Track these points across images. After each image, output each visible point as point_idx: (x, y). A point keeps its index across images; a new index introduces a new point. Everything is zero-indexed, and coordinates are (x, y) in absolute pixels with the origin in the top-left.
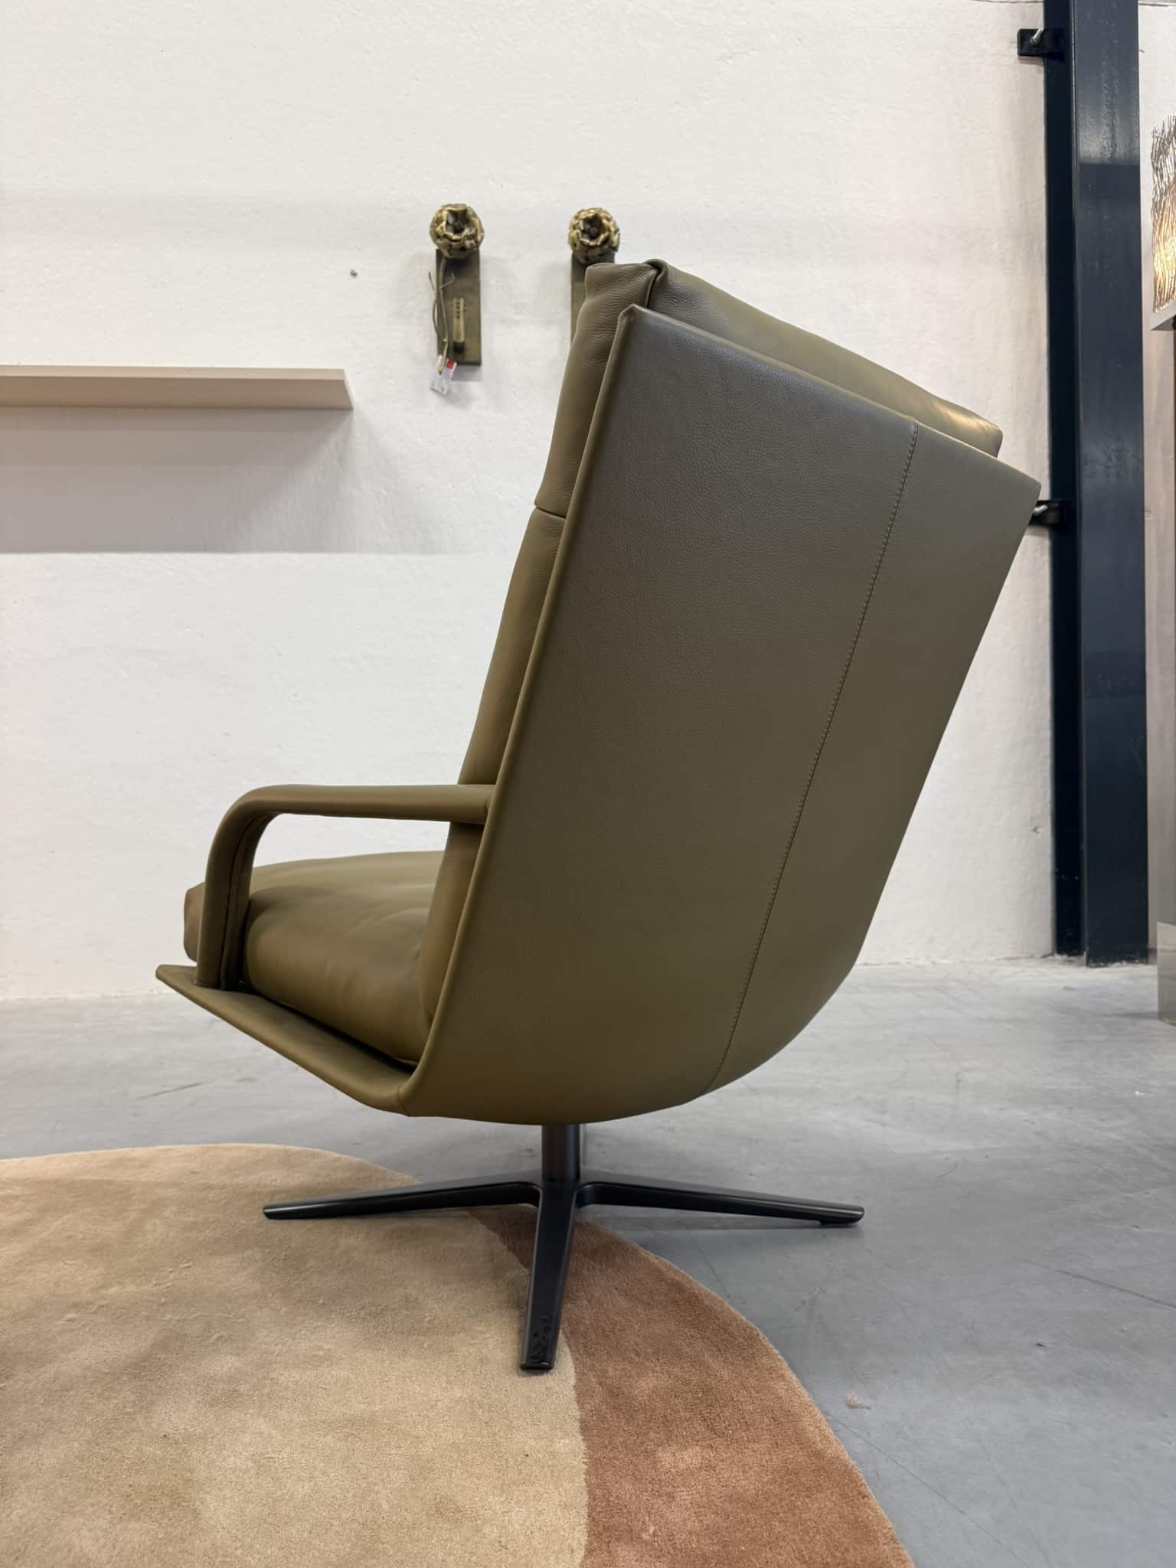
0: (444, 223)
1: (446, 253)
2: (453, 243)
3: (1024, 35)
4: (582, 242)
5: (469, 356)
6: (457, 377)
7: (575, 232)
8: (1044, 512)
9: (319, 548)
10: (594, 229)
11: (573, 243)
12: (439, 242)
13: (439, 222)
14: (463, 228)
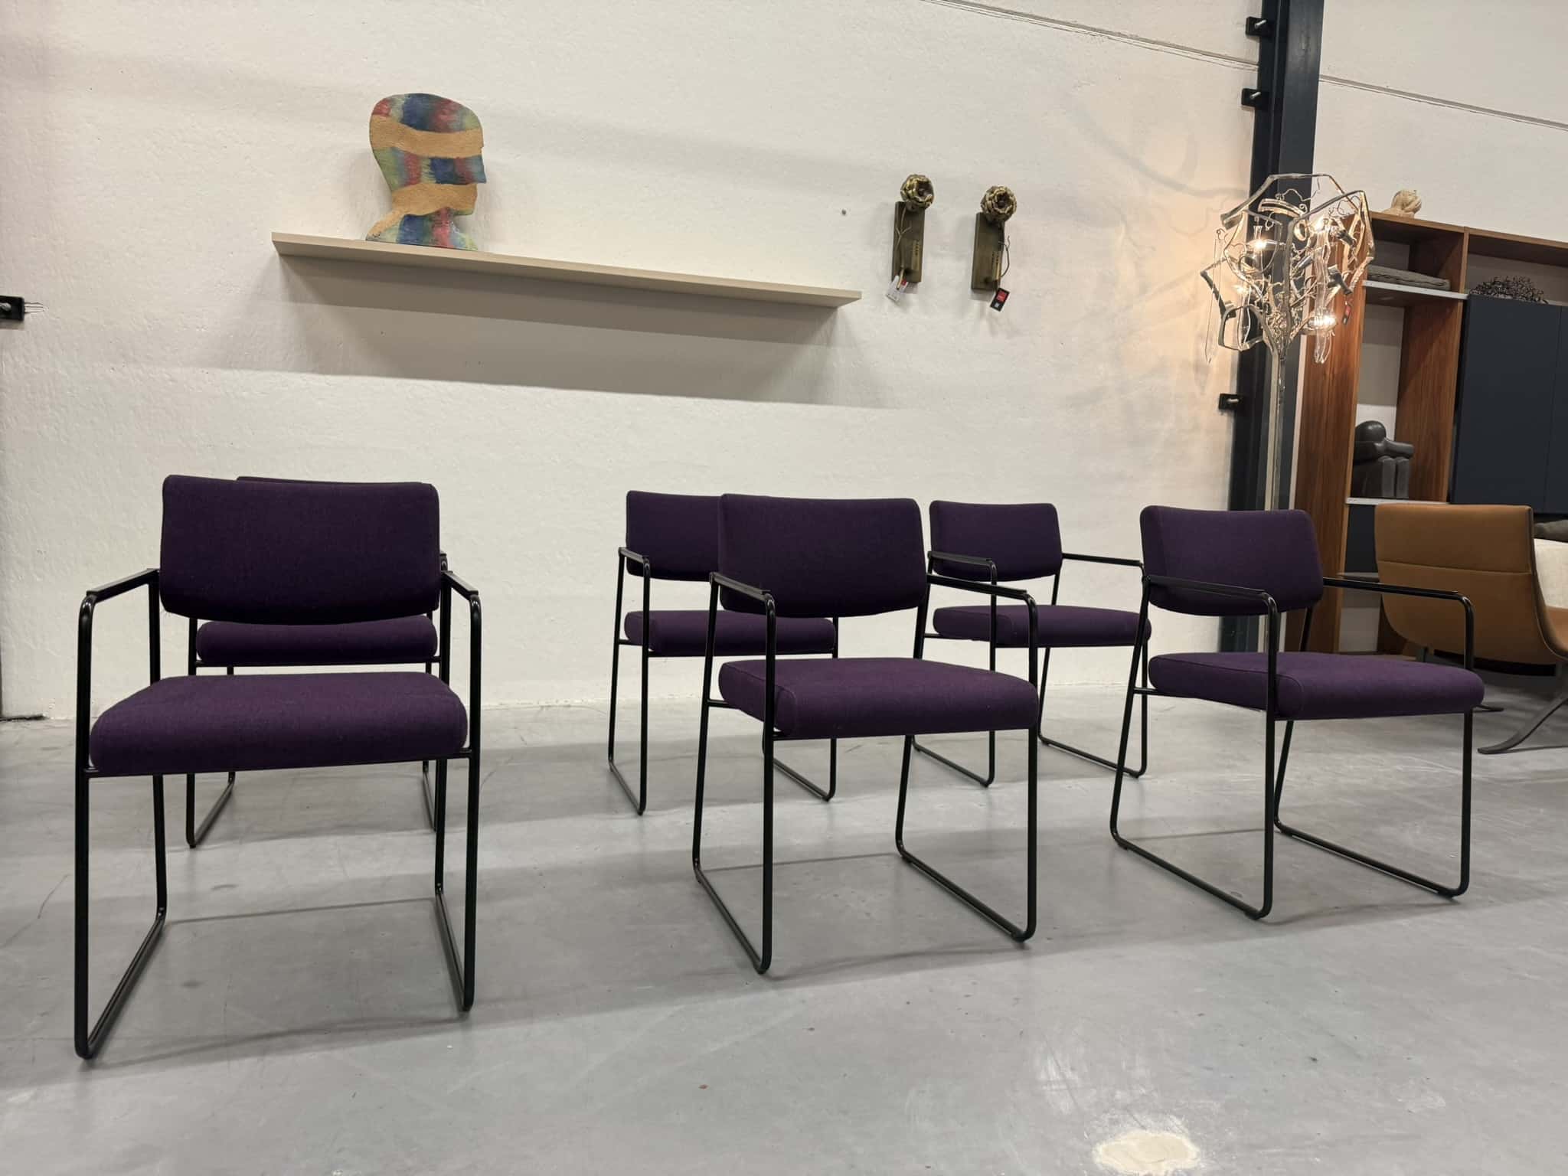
0: (914, 190)
1: (910, 208)
2: (919, 204)
3: (1246, 93)
4: (995, 211)
5: (914, 280)
6: (905, 291)
7: (989, 202)
9: (810, 401)
10: (1002, 202)
11: (986, 208)
12: (907, 200)
13: (911, 187)
14: (925, 194)
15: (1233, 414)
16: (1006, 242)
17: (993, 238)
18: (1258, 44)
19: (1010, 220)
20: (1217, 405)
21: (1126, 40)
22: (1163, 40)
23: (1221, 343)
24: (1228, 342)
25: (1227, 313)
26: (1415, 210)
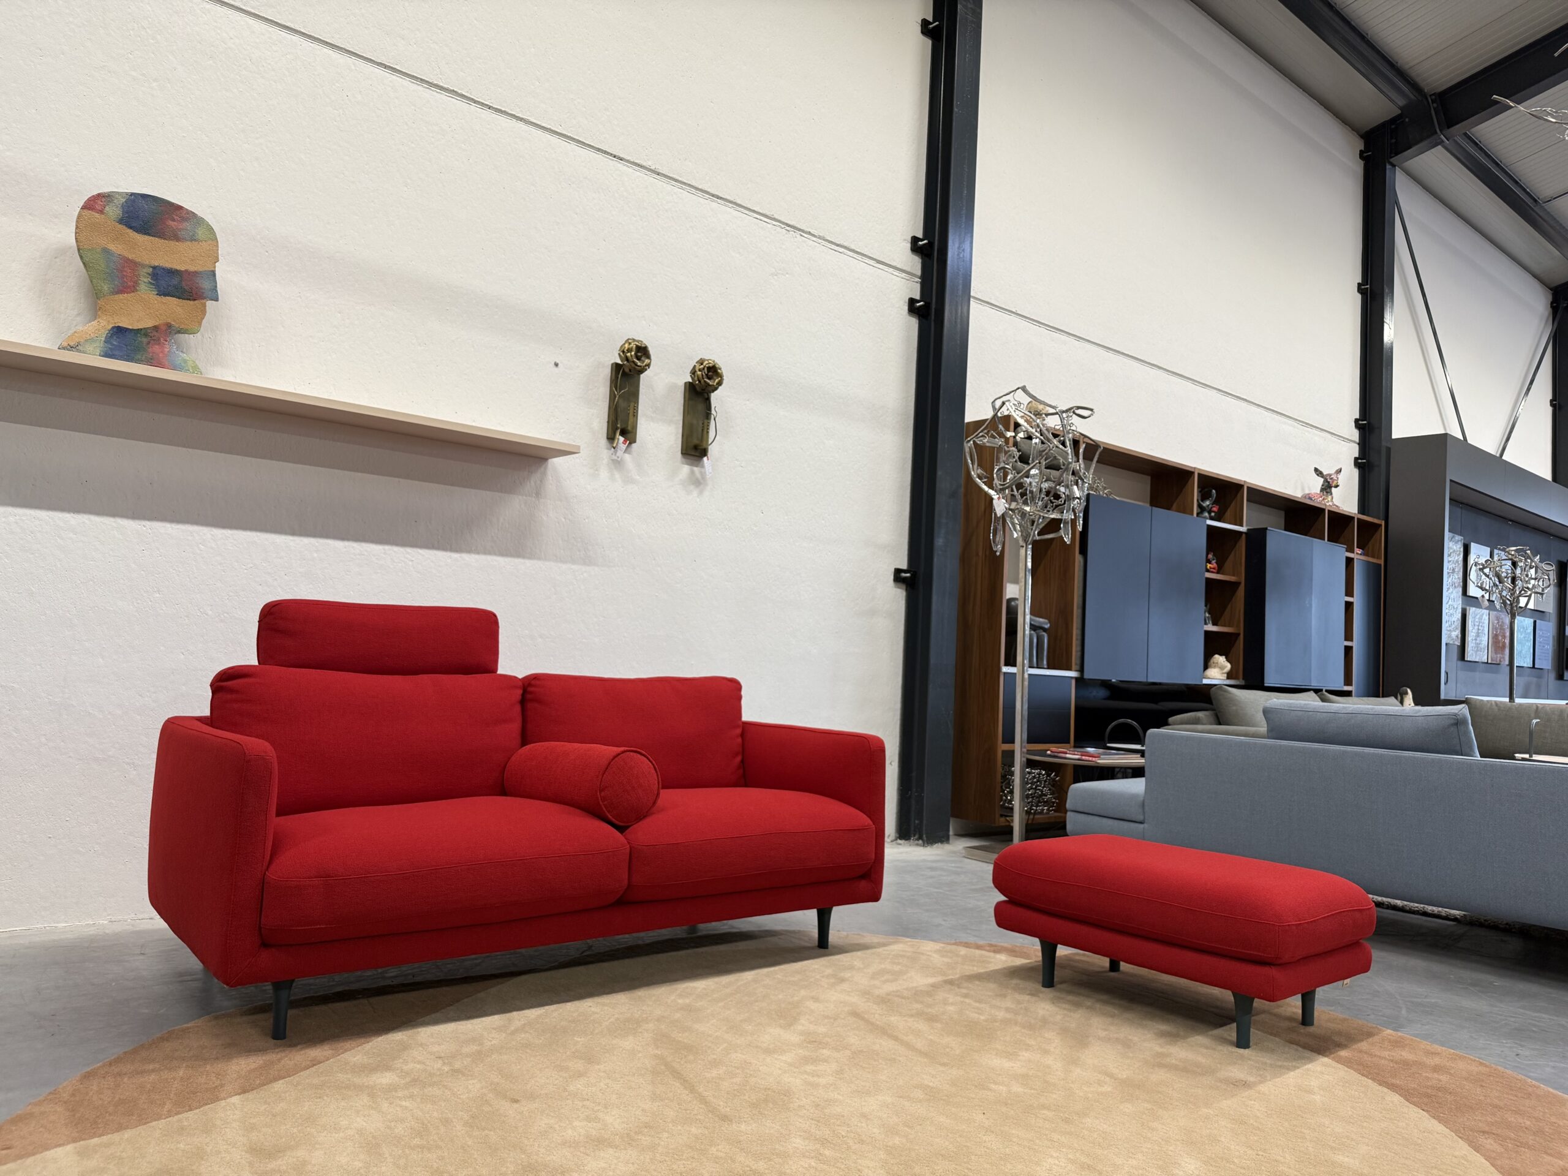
0: (633, 353)
1: (626, 370)
2: (637, 367)
3: (912, 302)
4: (705, 381)
5: (630, 438)
7: (699, 373)
8: (906, 578)
10: (710, 374)
11: (696, 378)
12: (625, 363)
13: (629, 350)
14: (643, 359)
15: (905, 587)
16: (713, 412)
17: (701, 407)
18: (920, 261)
19: (716, 392)
20: (892, 577)
21: (814, 239)
22: (845, 244)
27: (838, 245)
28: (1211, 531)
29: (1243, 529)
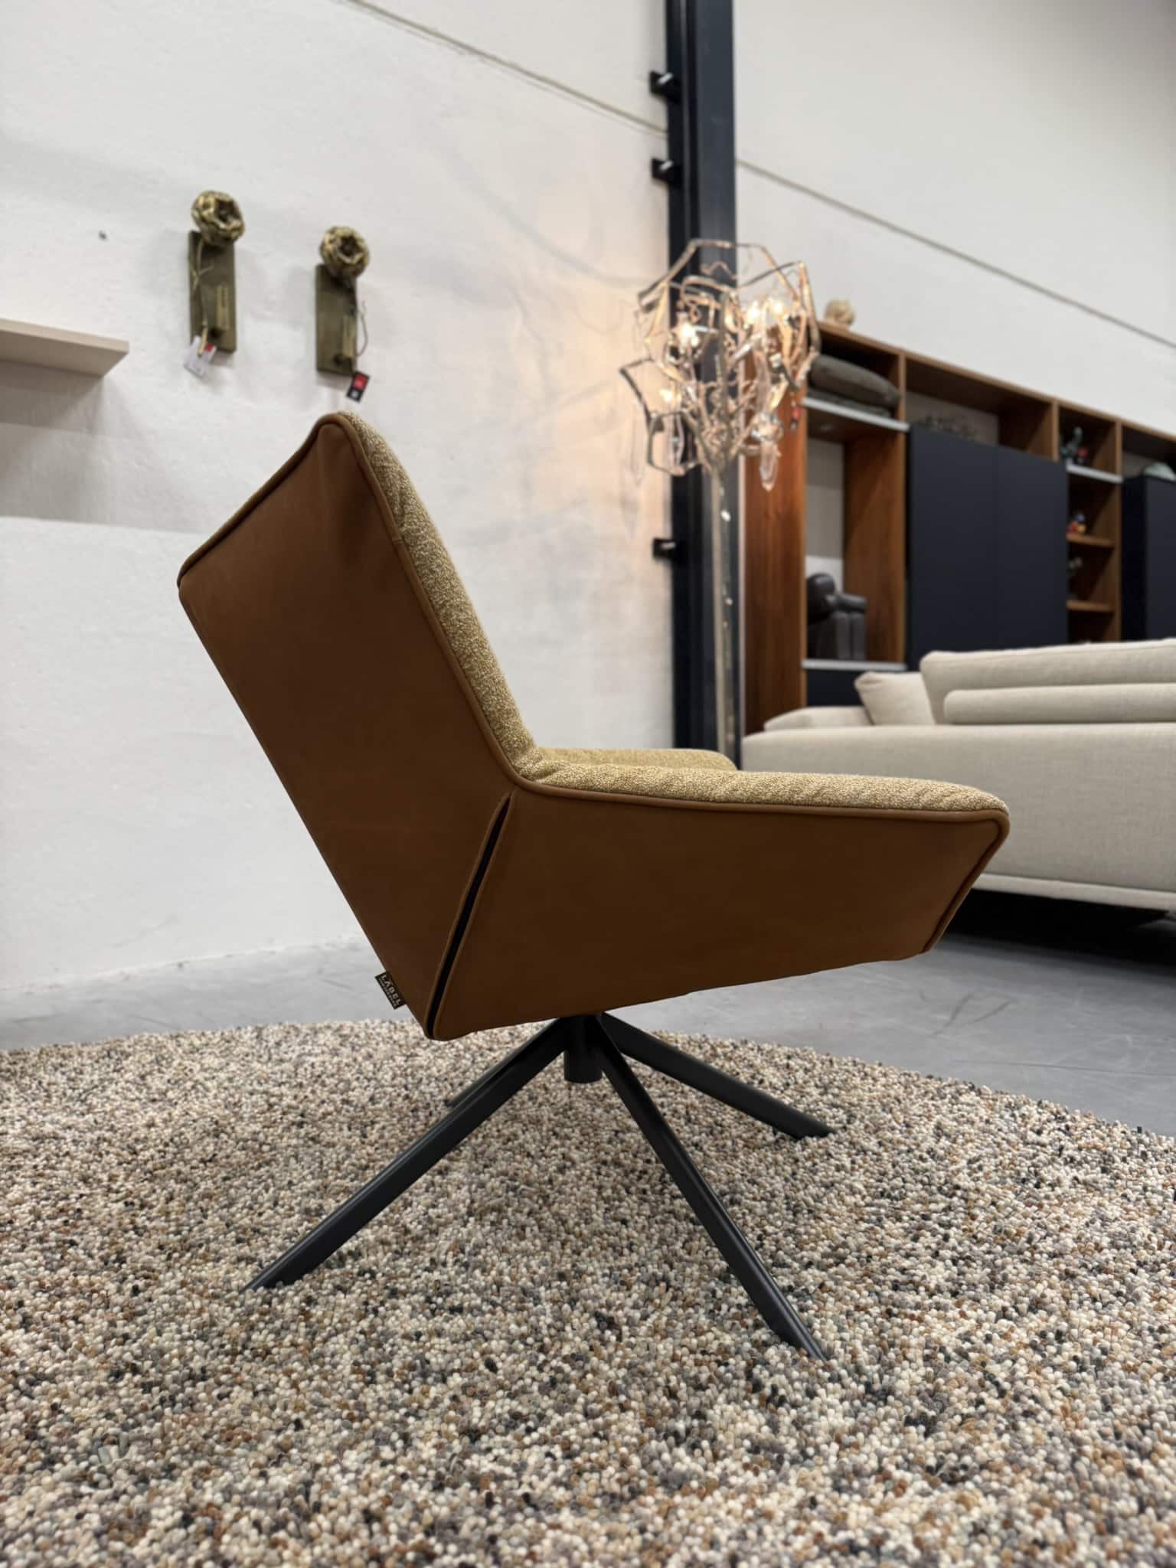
0: (208, 210)
1: (208, 238)
2: (222, 234)
3: (656, 164)
4: (336, 258)
5: (225, 344)
6: (213, 362)
7: (330, 247)
8: (669, 550)
9: (65, 517)
10: (347, 248)
11: (327, 256)
12: (205, 230)
13: (206, 206)
14: (230, 219)
15: (668, 562)
16: (360, 307)
17: (341, 301)
18: (665, 107)
19: (361, 279)
20: (648, 551)
23: (650, 461)
24: (657, 457)
25: (656, 425)
26: (850, 322)
27: (540, 79)
28: (1075, 480)
29: (1115, 478)
